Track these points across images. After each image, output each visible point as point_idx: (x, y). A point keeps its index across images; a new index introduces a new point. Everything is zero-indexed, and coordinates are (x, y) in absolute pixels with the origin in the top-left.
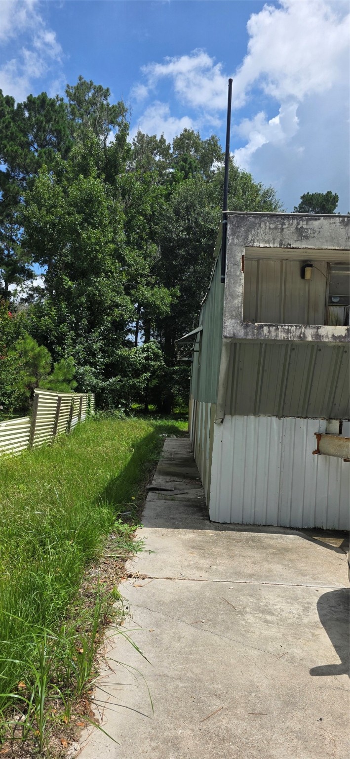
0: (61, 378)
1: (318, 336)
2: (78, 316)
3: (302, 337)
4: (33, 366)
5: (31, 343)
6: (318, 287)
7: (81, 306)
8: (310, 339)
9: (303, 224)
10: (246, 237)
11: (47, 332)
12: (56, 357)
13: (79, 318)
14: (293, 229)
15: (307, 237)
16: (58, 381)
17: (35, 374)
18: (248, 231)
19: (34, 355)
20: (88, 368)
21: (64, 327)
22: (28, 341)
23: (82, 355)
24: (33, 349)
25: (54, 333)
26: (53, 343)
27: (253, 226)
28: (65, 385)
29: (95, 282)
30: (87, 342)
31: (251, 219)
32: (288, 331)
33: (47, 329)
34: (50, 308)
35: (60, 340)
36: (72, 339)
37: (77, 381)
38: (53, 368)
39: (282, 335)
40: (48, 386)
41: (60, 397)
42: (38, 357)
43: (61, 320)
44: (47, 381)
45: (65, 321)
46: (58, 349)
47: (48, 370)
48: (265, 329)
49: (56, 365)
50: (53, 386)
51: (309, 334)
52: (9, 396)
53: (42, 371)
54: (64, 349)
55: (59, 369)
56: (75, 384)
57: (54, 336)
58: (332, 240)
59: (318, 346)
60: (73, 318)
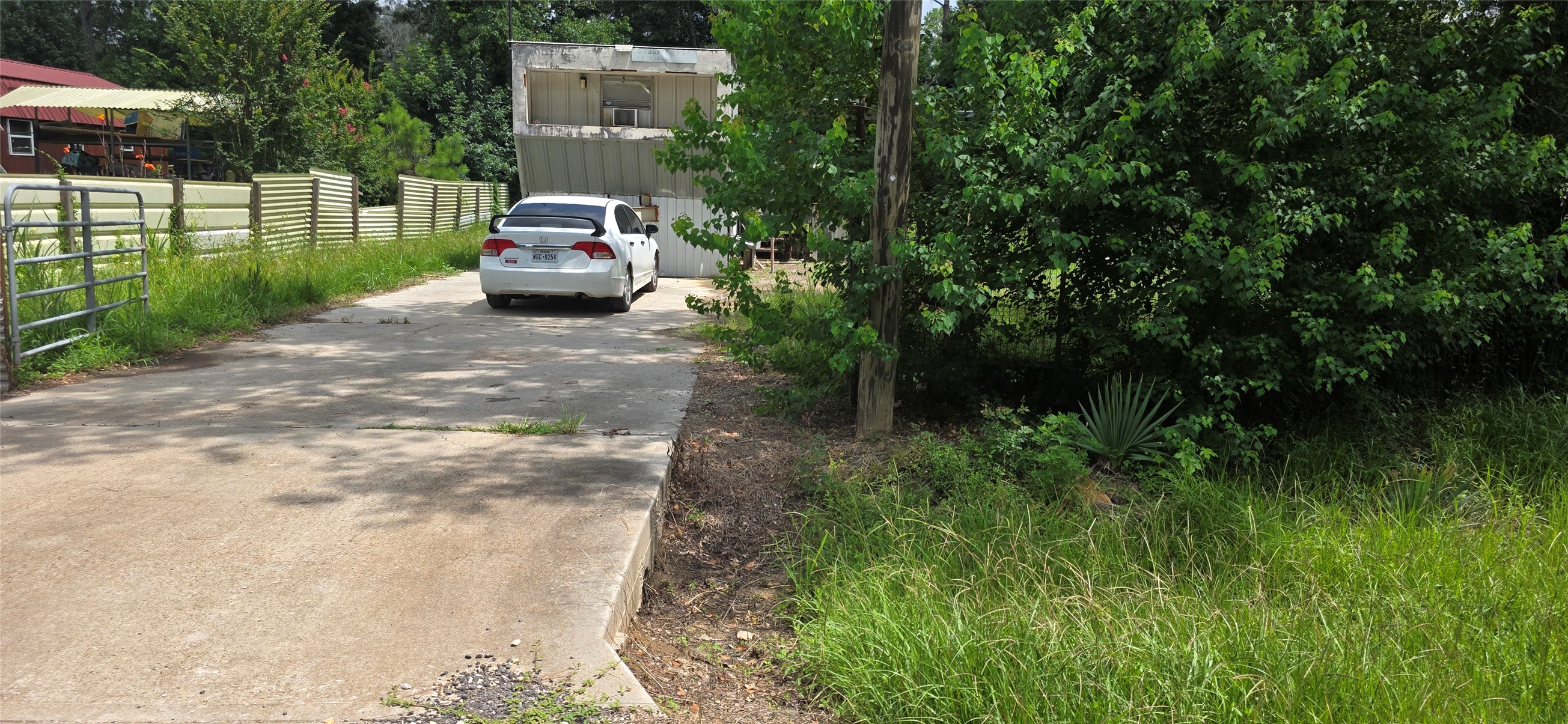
0: (445, 161)
1: (580, 133)
2: (469, 69)
3: (569, 134)
4: (406, 145)
5: (400, 114)
6: (595, 94)
7: (473, 53)
8: (575, 136)
9: (566, 51)
10: (526, 61)
11: (425, 95)
12: (438, 131)
13: (471, 74)
14: (559, 55)
15: (569, 61)
16: (441, 166)
17: (409, 156)
18: (527, 56)
19: (406, 130)
20: (489, 146)
21: (449, 88)
22: (397, 110)
23: (479, 128)
24: (403, 122)
25: (436, 96)
26: (435, 111)
27: (530, 53)
28: (451, 170)
29: (494, 16)
30: (486, 107)
31: (529, 47)
32: (560, 130)
33: (425, 90)
34: (429, 58)
35: (445, 105)
36: (463, 104)
37: (468, 165)
38: (434, 148)
39: (555, 133)
40: (428, 172)
41: (436, 186)
42: (410, 134)
43: (446, 76)
44: (428, 165)
45: (451, 77)
46: (443, 119)
47: (427, 149)
48: (544, 128)
49: (438, 144)
50: (435, 172)
51: (574, 132)
52: (373, 183)
53: (418, 151)
54: (451, 119)
55: (443, 149)
56: (465, 169)
57: (435, 100)
58: (588, 63)
59: (582, 141)
60: (462, 72)
